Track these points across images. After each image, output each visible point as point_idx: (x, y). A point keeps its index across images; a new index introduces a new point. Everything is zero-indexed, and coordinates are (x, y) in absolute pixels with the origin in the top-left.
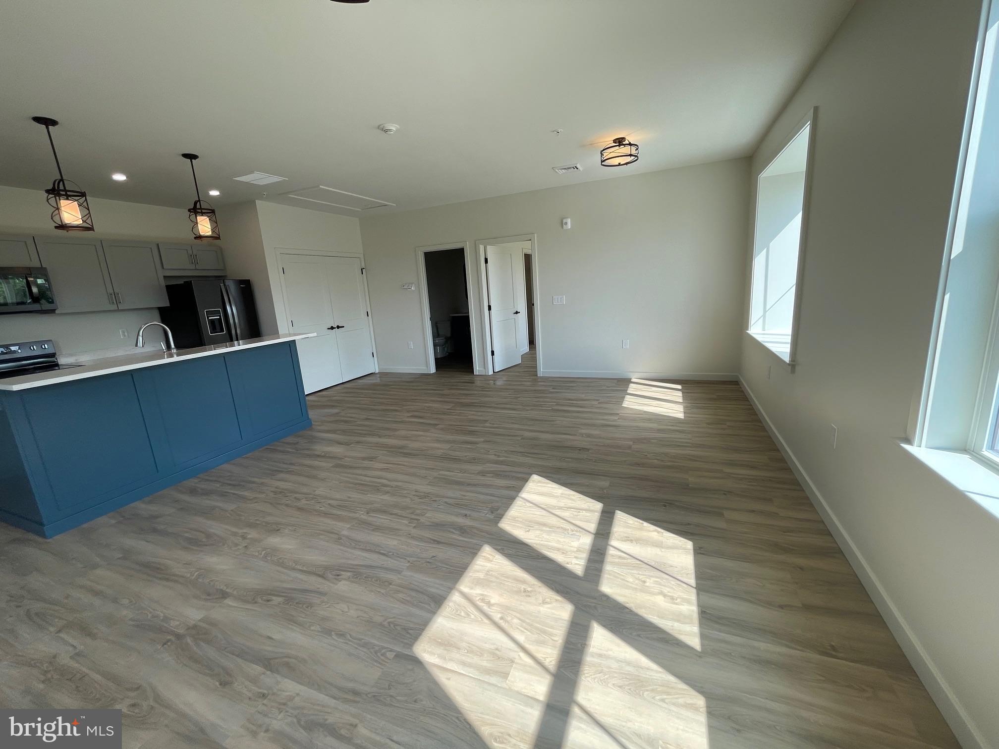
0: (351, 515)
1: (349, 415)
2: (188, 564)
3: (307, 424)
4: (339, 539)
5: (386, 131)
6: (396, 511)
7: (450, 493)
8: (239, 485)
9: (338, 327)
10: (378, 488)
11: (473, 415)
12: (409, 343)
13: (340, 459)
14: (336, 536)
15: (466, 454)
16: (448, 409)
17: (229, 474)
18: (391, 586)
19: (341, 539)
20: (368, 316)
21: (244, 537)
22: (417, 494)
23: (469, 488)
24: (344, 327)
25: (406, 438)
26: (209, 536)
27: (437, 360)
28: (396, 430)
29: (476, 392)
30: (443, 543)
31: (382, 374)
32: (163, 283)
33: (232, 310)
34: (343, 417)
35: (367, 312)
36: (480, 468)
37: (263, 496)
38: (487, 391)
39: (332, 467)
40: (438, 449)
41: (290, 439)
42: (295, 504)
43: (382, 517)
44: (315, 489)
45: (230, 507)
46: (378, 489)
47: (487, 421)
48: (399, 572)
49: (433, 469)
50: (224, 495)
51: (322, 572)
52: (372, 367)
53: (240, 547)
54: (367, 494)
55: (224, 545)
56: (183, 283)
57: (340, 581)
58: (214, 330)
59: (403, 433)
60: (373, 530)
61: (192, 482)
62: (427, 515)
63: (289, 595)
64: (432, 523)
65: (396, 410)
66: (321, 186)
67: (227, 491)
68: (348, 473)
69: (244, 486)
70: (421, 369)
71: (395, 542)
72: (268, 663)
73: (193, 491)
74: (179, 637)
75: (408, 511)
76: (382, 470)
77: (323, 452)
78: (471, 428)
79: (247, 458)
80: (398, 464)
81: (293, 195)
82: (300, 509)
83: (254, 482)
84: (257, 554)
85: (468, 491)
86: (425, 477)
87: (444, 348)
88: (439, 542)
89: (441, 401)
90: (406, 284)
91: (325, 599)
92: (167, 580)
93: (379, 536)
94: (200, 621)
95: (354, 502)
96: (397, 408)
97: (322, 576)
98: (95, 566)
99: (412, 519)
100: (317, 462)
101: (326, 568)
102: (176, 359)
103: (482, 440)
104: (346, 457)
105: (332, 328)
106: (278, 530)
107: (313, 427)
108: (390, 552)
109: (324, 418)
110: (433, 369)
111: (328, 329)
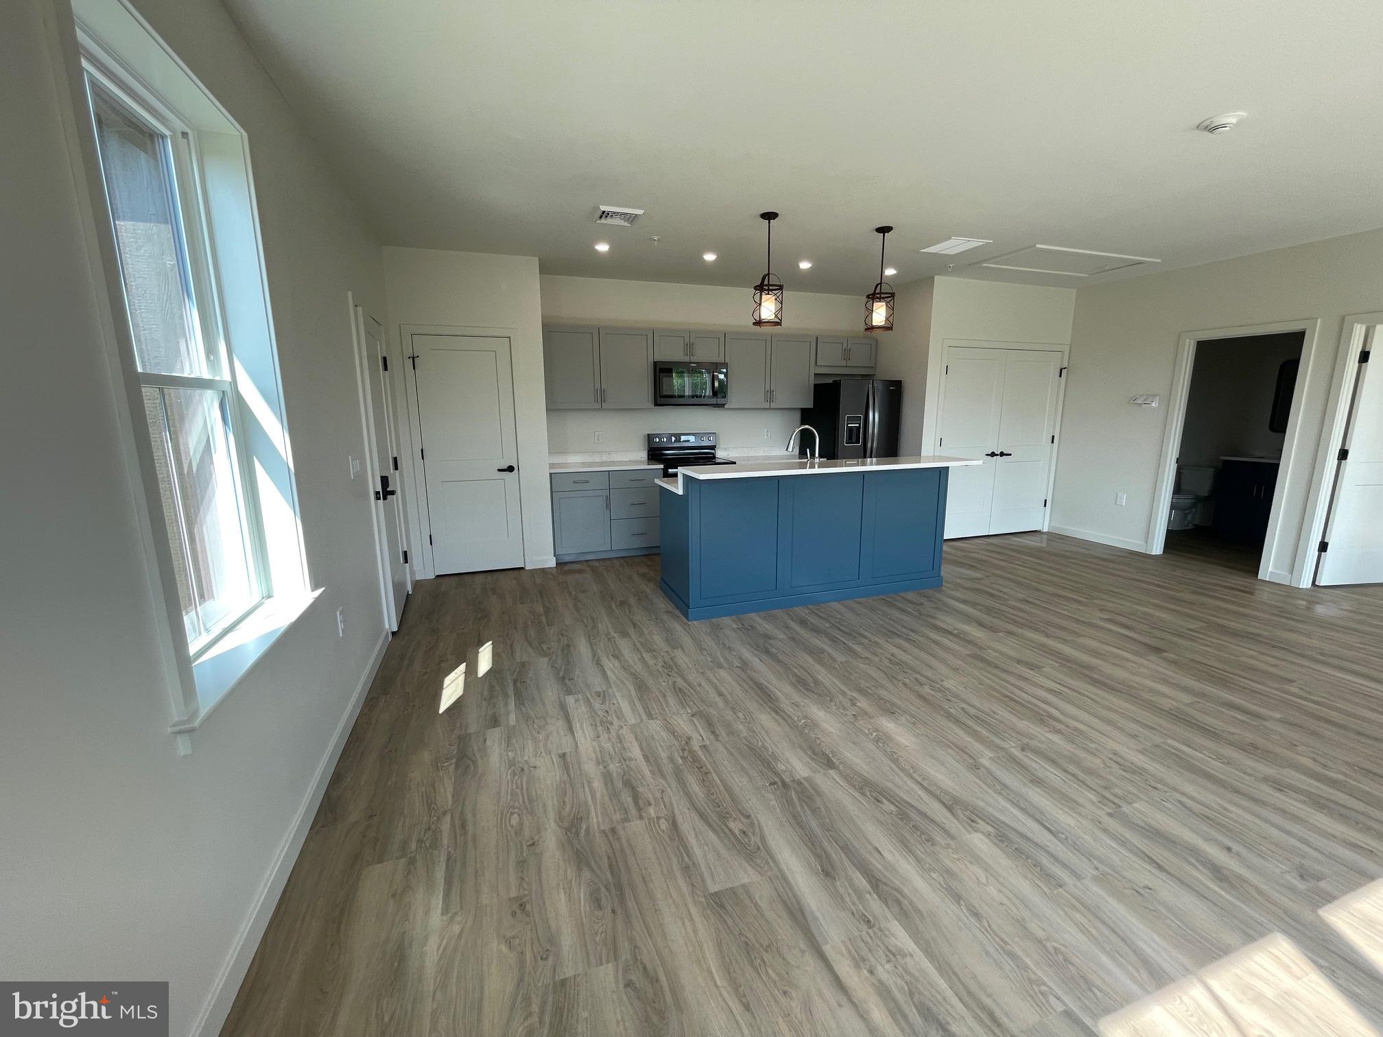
0: (997, 741)
1: (996, 586)
2: (796, 705)
3: (936, 582)
4: (975, 767)
5: (1212, 129)
6: (1072, 768)
7: (1190, 789)
8: (850, 634)
9: (1002, 454)
10: (1042, 717)
11: (1251, 657)
12: (1120, 494)
13: (981, 648)
14: (971, 761)
15: (1233, 730)
16: (1191, 630)
17: (839, 616)
18: (1060, 890)
19: (979, 769)
20: (1053, 442)
21: (853, 702)
22: (1115, 758)
23: (1236, 798)
24: (1010, 455)
25: (1095, 653)
26: (816, 682)
27: (1170, 534)
28: (1079, 635)
29: (1262, 615)
30: (1169, 873)
31: (1053, 537)
32: (812, 382)
33: (874, 417)
34: (988, 587)
35: (1053, 437)
36: (1270, 771)
37: (877, 659)
38: (1296, 620)
39: (969, 655)
40: (1164, 695)
41: (911, 596)
42: (916, 688)
43: (1051, 769)
44: (944, 678)
45: (841, 658)
46: (1042, 720)
47: (1292, 681)
48: (1078, 877)
49: (1152, 728)
50: (834, 640)
51: (952, 804)
52: (1041, 521)
53: (848, 713)
54: (1022, 719)
55: (831, 701)
56: (832, 382)
57: (976, 831)
58: (850, 440)
59: (1094, 644)
60: (1032, 781)
61: (802, 611)
62: (1135, 805)
63: (904, 809)
64: (1146, 824)
65: (1079, 602)
66: (1038, 246)
67: (837, 636)
68: (994, 675)
69: (855, 637)
70: (1132, 543)
71: (1072, 823)
72: (876, 883)
73: (803, 622)
74: (784, 784)
75: (1098, 781)
76: (1050, 691)
77: (956, 629)
78: (1247, 681)
79: (859, 603)
80: (1079, 693)
81: (991, 263)
82: (921, 697)
83: (865, 637)
84: (867, 731)
85: (1235, 804)
86: (1135, 737)
87: (1186, 515)
88: (1160, 867)
89: (1174, 611)
90: (1142, 396)
91: (952, 843)
92: (777, 712)
93: (1039, 794)
94: (804, 778)
95: (1001, 722)
96: (1079, 598)
97: (950, 809)
98: (720, 666)
99: (1104, 797)
100: (946, 640)
101: (956, 800)
102: (817, 471)
103: (1278, 716)
104: (989, 648)
105: (993, 454)
106: (892, 713)
107: (943, 588)
108: (1062, 833)
109: (959, 581)
110: (1157, 548)
111: (987, 455)
